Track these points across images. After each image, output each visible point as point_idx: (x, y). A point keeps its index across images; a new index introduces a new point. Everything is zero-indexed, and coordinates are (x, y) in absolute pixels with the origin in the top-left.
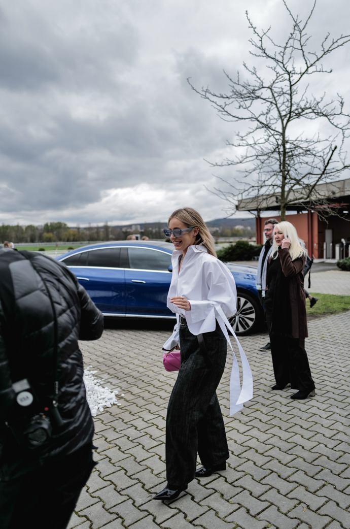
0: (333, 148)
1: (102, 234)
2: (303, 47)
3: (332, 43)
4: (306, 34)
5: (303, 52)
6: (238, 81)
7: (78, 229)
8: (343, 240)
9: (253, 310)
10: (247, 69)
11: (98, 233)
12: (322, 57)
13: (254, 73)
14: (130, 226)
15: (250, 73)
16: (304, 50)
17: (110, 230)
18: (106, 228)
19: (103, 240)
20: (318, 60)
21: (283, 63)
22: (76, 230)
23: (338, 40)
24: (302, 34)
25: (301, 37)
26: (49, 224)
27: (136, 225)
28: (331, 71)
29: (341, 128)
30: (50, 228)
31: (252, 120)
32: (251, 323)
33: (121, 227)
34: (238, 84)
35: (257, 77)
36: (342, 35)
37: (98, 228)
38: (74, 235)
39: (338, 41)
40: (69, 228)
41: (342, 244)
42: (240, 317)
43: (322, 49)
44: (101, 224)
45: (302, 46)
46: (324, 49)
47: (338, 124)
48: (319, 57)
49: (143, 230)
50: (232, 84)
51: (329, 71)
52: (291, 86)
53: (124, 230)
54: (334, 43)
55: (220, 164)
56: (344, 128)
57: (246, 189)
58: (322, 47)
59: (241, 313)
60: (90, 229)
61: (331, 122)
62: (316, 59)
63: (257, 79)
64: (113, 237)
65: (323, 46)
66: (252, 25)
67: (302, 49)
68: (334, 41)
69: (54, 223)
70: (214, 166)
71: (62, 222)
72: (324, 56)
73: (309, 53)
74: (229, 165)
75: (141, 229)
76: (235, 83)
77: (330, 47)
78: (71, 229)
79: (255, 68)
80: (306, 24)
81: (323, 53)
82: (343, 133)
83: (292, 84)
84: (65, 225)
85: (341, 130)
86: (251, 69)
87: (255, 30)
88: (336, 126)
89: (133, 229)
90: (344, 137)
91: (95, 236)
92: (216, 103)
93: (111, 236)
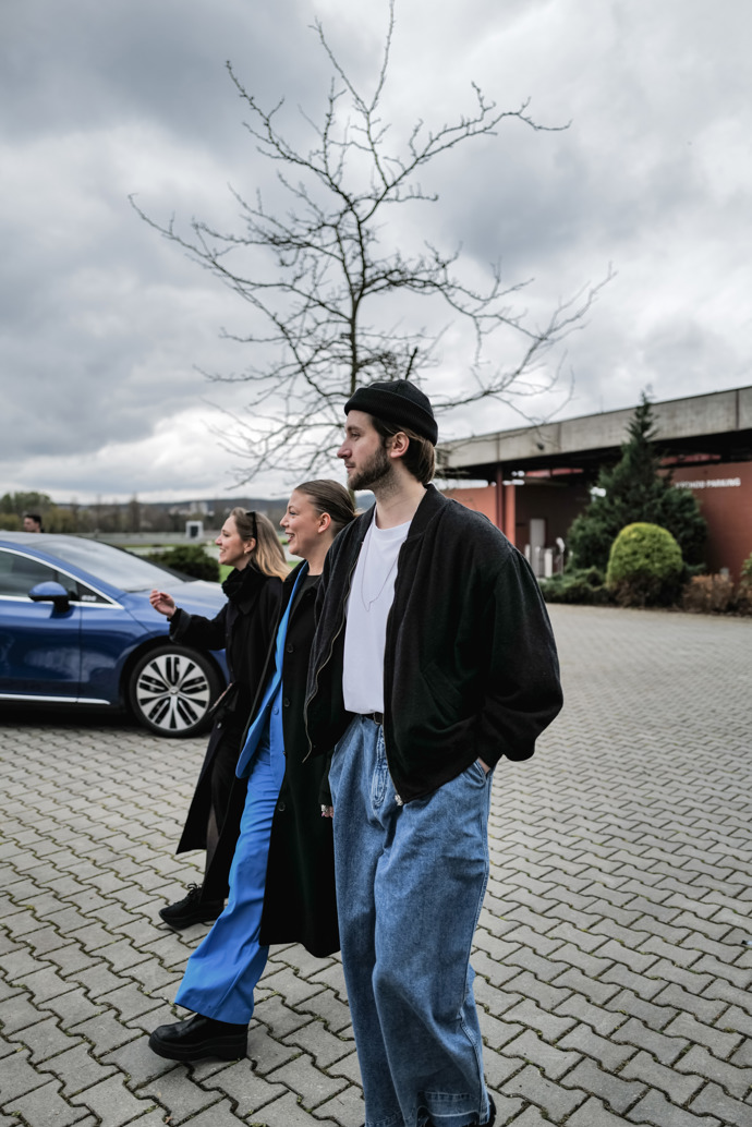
0: (411, 353)
1: (124, 517)
2: (375, 146)
3: (429, 142)
4: (379, 120)
5: (376, 155)
6: (260, 208)
7: (75, 507)
8: (560, 542)
9: (206, 683)
10: (287, 185)
11: (116, 517)
12: (412, 168)
13: (302, 195)
14: (187, 504)
15: (294, 193)
16: (377, 151)
17: (142, 511)
18: (134, 506)
19: (126, 531)
20: (405, 173)
21: (327, 174)
22: (69, 509)
23: (440, 134)
24: (371, 120)
25: (369, 125)
26: (12, 496)
27: (198, 502)
28: (436, 199)
29: (470, 315)
30: (14, 504)
31: (284, 290)
32: (200, 712)
33: (166, 506)
34: (261, 215)
35: (310, 203)
36: (446, 126)
37: (117, 507)
38: (65, 520)
39: (441, 137)
40: (54, 505)
41: (557, 547)
42: (179, 699)
43: (412, 152)
44: (124, 499)
45: (373, 144)
46: (415, 151)
47: (463, 306)
48: (407, 168)
49: (212, 513)
50: (247, 213)
51: (434, 197)
52: (359, 223)
53: (172, 511)
54: (432, 141)
55: (228, 378)
56: (476, 314)
57: (275, 430)
58: (409, 147)
59: (181, 690)
60: (98, 508)
61: (450, 301)
62: (402, 172)
63: (311, 208)
64: (149, 525)
65: (411, 146)
66: (243, 91)
67: (373, 150)
68: (434, 137)
69: (22, 494)
70: (215, 380)
71: (42, 491)
72: (417, 166)
73: (386, 158)
74: (247, 379)
75: (210, 509)
76: (254, 212)
77: (427, 149)
78: (60, 509)
79: (302, 186)
80: (376, 99)
81: (413, 160)
82: (477, 325)
83: (361, 219)
84: (47, 498)
85: (471, 319)
86: (295, 186)
87: (253, 102)
88: (461, 310)
89: (193, 510)
90: (480, 333)
91: (111, 522)
92: (195, 250)
93: (143, 524)
